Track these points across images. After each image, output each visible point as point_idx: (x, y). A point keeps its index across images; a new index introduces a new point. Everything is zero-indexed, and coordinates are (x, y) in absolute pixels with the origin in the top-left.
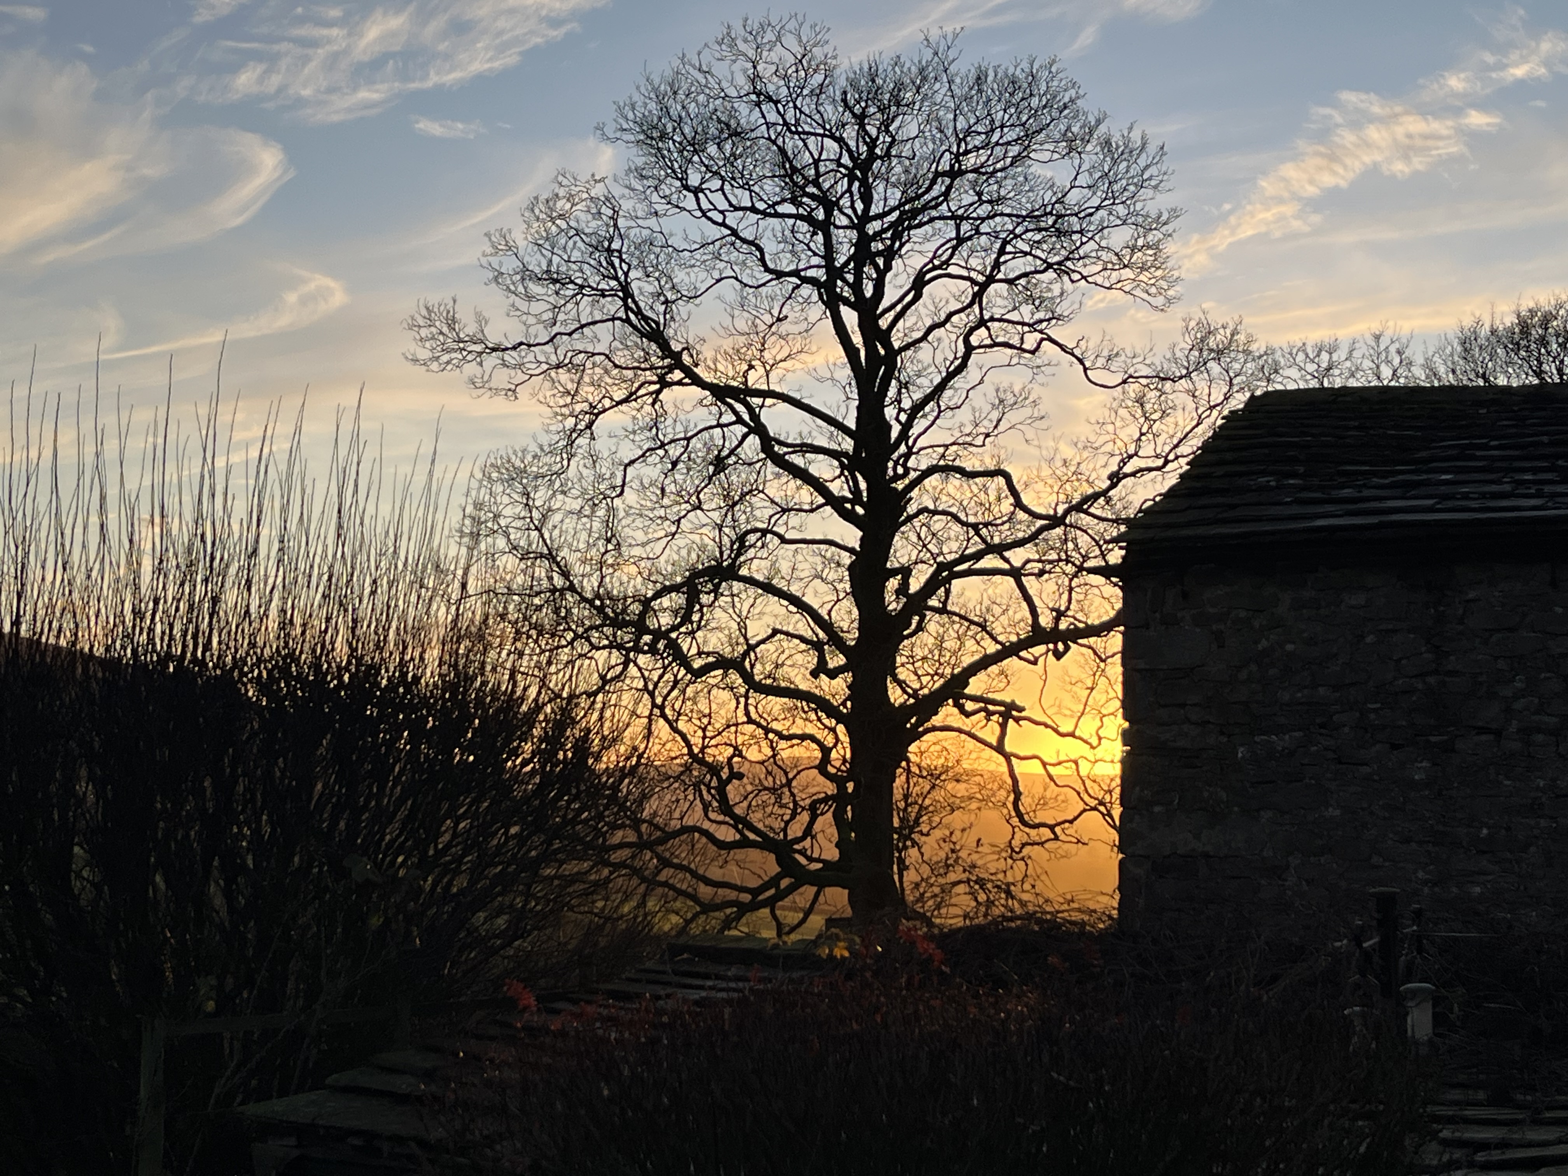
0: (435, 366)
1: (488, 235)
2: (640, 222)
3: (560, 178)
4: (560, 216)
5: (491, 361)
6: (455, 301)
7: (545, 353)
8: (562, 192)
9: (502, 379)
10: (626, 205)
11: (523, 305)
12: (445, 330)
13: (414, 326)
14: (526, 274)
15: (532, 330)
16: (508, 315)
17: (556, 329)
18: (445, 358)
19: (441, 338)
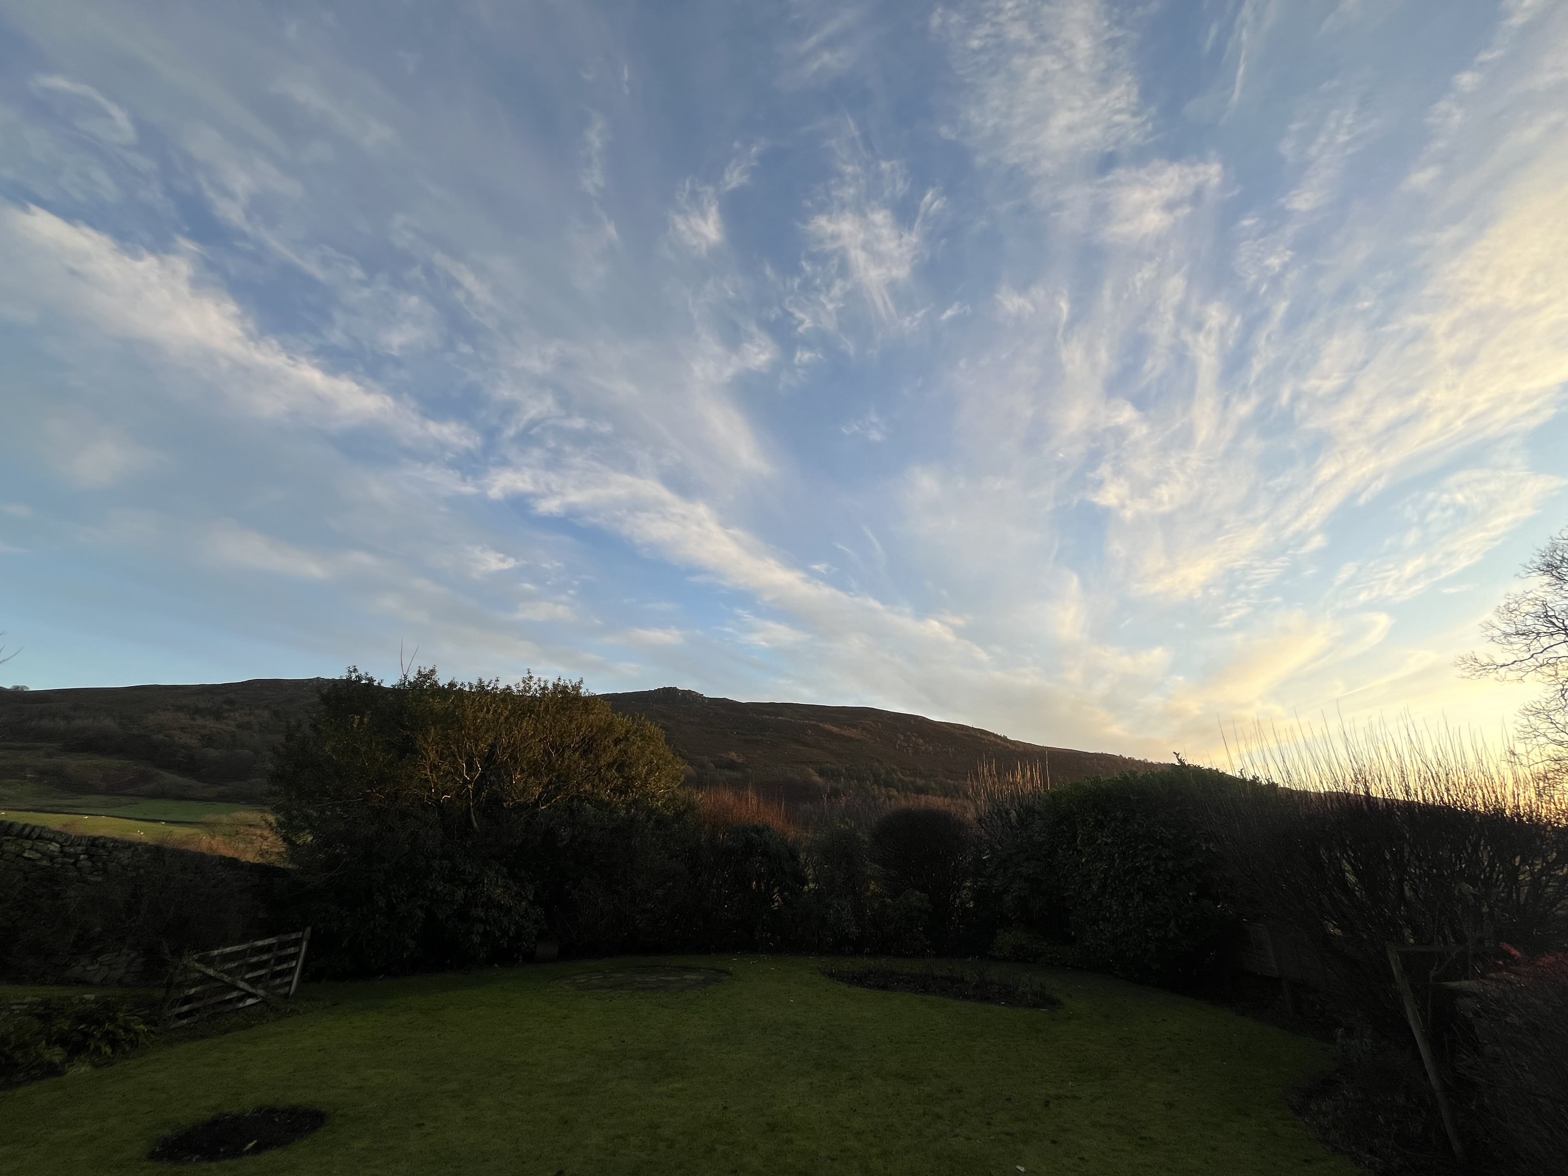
0: (1474, 677)
1: (1480, 625)
2: (1558, 603)
3: (1507, 597)
4: (1514, 610)
5: (1502, 671)
6: (1473, 653)
7: (1532, 662)
8: (1511, 601)
9: (1512, 676)
10: (1549, 598)
11: (1509, 647)
12: (1473, 663)
13: (1457, 665)
14: (1506, 635)
15: (1519, 655)
16: (1503, 652)
17: (1532, 653)
18: (1479, 673)
19: (1472, 667)
